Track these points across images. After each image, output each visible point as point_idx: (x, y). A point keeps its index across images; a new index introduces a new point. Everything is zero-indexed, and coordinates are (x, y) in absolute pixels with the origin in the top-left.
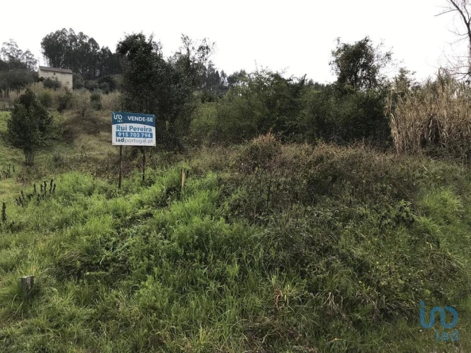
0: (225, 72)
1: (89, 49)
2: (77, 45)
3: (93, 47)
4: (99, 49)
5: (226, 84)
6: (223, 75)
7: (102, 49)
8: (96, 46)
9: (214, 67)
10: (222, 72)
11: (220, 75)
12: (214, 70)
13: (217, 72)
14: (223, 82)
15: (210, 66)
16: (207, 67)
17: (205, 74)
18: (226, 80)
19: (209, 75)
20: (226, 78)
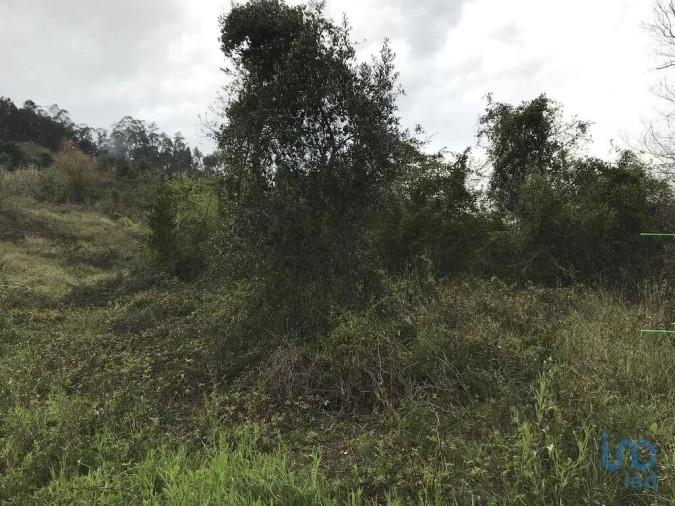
0: (200, 150)
5: (202, 167)
6: (198, 154)
9: (183, 141)
10: (196, 149)
11: (192, 154)
12: (183, 145)
13: (188, 149)
14: (197, 164)
15: (178, 139)
16: (173, 141)
17: (169, 150)
18: (201, 162)
19: (175, 152)
20: (201, 159)
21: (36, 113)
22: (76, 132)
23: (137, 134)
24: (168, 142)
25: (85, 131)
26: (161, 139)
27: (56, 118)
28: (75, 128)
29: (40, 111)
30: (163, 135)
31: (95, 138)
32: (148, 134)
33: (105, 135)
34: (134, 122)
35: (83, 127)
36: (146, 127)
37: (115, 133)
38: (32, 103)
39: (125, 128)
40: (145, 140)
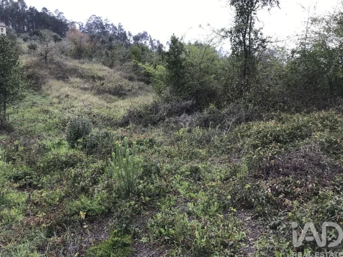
0: (131, 32)
1: (18, 8)
2: (8, 4)
3: (22, 6)
4: (26, 8)
5: (132, 42)
6: (130, 35)
7: (30, 8)
8: (24, 6)
9: (123, 28)
10: (129, 32)
11: (127, 35)
12: (123, 30)
13: (125, 32)
14: (129, 40)
15: (120, 27)
16: (117, 28)
17: (115, 32)
18: (131, 39)
19: (118, 33)
20: (132, 37)
21: (48, 14)
22: (68, 24)
23: (99, 24)
24: (115, 28)
25: (73, 23)
26: (111, 27)
27: (58, 17)
28: (68, 22)
29: (50, 13)
30: (112, 25)
31: (78, 27)
32: (104, 24)
33: (82, 25)
34: (97, 18)
35: (71, 21)
36: (103, 20)
37: (87, 24)
38: (46, 9)
39: (92, 21)
40: (103, 28)
